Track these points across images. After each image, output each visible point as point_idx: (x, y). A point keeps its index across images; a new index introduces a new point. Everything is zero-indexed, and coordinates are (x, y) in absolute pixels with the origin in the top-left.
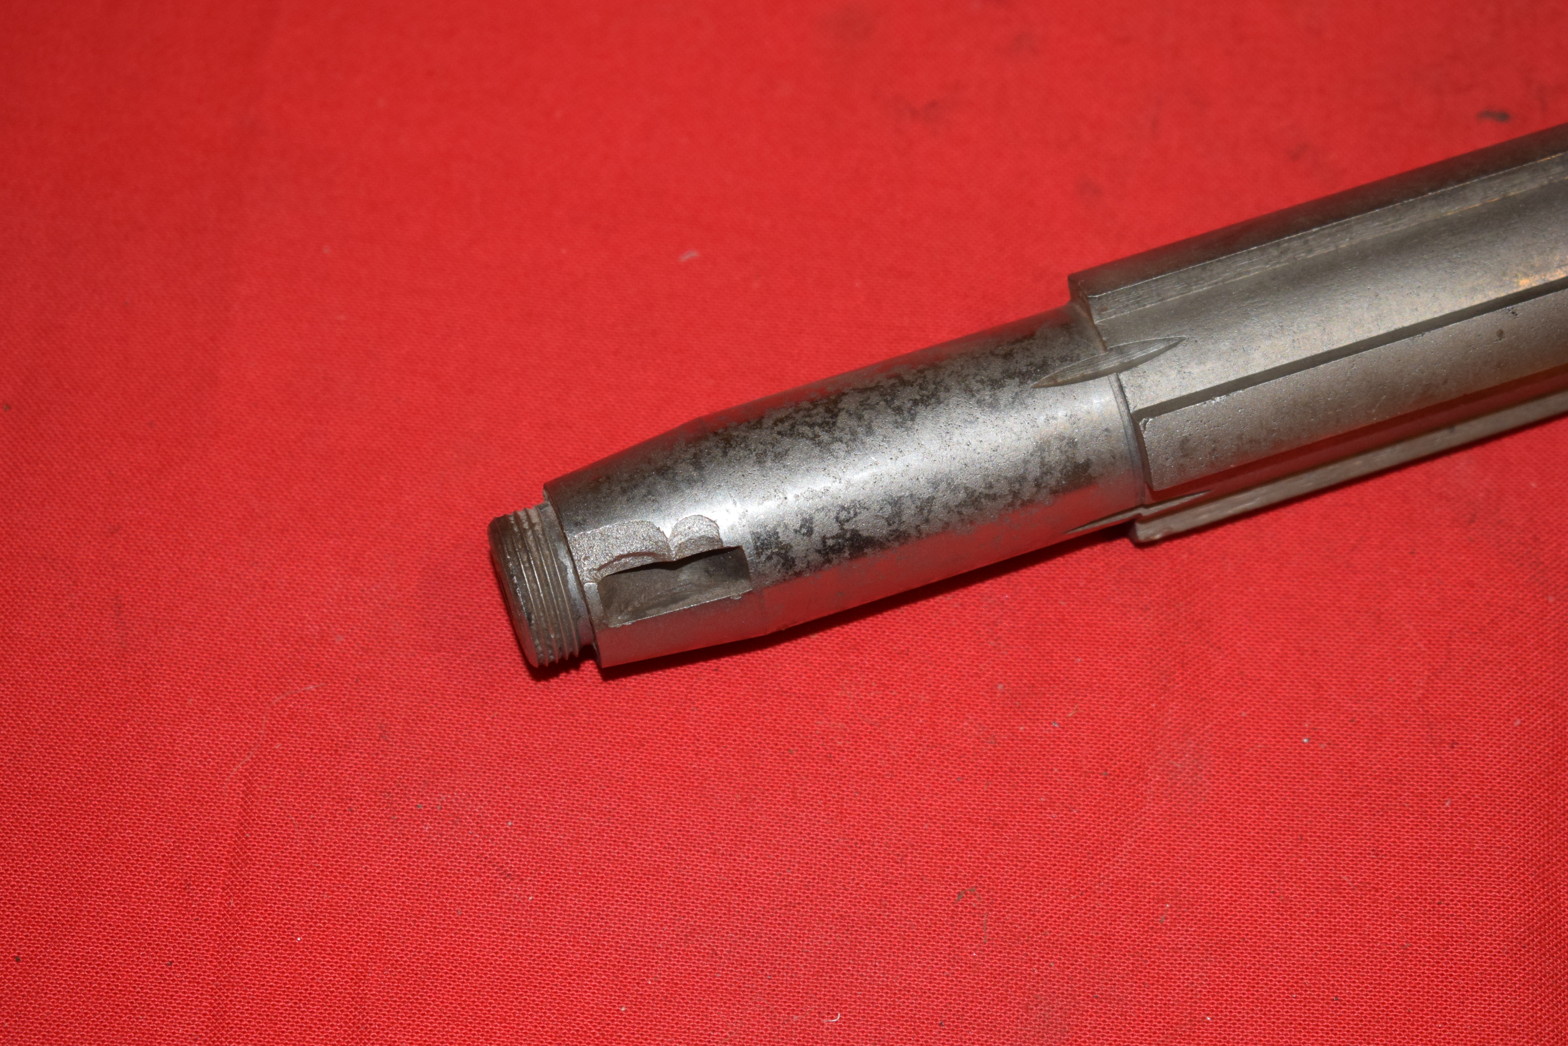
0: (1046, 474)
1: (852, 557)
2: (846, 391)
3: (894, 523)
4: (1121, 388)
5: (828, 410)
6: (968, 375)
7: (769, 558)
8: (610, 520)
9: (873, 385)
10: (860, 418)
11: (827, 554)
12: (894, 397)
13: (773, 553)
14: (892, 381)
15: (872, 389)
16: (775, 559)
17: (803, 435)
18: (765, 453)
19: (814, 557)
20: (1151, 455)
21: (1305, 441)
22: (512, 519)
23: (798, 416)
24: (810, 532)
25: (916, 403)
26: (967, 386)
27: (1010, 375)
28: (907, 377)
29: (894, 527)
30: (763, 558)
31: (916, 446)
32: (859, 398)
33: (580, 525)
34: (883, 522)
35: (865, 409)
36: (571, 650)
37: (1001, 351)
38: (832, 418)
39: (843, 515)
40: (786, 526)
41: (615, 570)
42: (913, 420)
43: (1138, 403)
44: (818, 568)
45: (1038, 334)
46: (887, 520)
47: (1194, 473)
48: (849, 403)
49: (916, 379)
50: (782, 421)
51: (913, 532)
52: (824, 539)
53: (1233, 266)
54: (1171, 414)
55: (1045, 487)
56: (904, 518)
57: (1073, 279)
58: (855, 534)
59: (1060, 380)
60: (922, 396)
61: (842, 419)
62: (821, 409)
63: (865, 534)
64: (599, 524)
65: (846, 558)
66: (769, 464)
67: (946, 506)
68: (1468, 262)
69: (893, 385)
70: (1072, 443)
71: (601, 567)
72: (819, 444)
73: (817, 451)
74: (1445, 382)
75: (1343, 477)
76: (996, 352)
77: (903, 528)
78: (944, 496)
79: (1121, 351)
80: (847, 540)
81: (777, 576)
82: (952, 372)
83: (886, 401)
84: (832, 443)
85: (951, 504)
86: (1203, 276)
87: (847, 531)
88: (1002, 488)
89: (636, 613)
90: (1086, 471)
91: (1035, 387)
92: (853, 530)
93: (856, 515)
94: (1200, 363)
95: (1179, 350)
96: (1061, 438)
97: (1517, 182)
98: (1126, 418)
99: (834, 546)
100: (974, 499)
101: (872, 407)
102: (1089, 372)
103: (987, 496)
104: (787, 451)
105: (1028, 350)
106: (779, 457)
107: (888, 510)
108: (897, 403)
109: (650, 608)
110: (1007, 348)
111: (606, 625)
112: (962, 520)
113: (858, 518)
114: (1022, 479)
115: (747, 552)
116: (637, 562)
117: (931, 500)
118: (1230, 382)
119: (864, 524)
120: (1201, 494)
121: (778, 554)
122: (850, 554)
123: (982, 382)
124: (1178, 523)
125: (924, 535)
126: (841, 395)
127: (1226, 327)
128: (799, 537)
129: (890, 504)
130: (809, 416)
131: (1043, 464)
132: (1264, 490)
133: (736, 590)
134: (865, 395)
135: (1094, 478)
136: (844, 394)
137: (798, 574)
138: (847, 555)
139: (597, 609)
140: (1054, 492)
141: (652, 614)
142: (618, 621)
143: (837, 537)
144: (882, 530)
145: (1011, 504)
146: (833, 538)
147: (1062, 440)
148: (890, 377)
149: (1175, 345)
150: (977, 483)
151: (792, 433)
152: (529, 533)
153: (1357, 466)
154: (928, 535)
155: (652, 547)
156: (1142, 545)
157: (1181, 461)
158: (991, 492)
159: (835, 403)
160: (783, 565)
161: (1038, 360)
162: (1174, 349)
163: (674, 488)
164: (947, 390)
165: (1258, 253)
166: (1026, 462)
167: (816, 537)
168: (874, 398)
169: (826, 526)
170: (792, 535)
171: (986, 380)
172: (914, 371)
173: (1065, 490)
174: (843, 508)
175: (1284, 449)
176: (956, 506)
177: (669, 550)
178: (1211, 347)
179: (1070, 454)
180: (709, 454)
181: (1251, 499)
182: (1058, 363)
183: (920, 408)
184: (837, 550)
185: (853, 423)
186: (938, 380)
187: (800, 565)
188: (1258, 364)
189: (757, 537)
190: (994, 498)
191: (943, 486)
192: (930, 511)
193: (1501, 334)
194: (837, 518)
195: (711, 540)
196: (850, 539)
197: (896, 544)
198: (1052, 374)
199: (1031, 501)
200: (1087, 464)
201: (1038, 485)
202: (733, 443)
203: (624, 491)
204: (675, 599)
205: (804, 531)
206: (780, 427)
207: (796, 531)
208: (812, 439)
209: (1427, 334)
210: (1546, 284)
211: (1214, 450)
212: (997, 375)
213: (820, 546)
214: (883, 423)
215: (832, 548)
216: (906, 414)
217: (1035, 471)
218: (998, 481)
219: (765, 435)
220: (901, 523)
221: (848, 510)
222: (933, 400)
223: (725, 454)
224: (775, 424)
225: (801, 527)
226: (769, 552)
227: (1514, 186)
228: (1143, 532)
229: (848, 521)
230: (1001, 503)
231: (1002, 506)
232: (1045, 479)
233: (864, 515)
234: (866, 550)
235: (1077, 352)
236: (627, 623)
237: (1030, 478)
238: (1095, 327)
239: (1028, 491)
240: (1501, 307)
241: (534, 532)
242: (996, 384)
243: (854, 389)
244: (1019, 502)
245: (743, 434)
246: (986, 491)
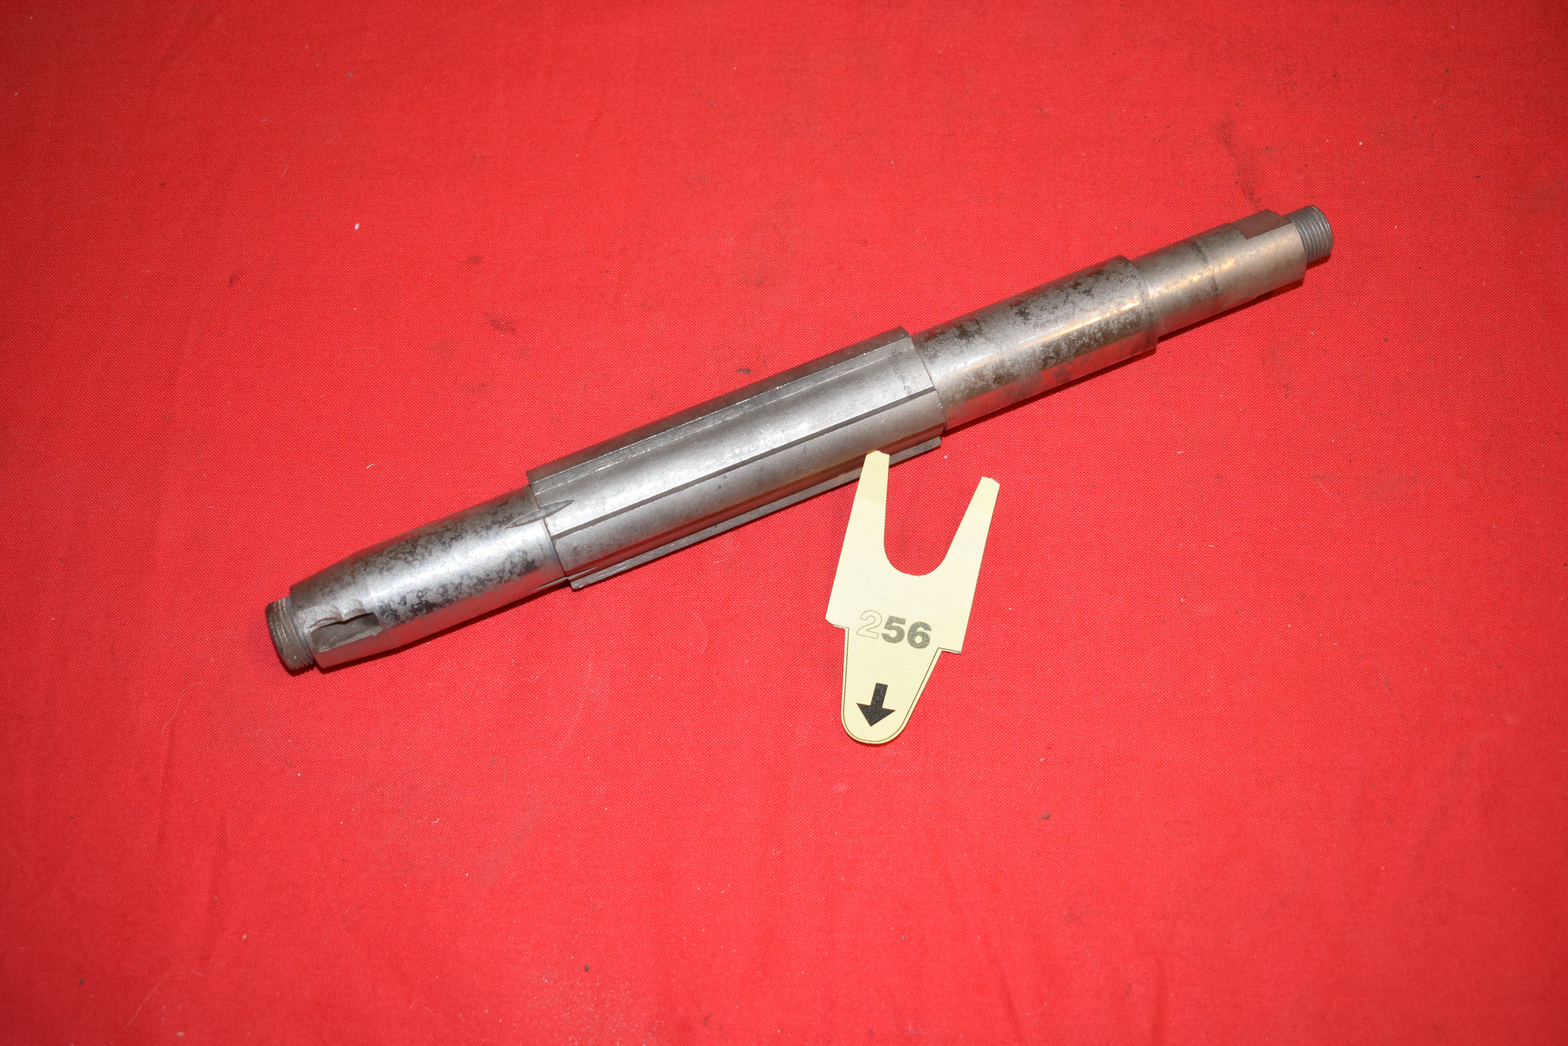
0: (514, 567)
1: (427, 612)
2: (421, 535)
3: (445, 595)
4: (546, 525)
5: (412, 546)
6: (475, 525)
7: (388, 616)
8: (314, 604)
9: (433, 532)
10: (426, 548)
11: (415, 612)
12: (442, 537)
13: (389, 614)
14: (443, 529)
15: (432, 534)
16: (390, 616)
17: (400, 558)
18: (383, 568)
19: (410, 614)
20: (560, 556)
21: (633, 543)
22: (275, 604)
23: (399, 549)
24: (405, 603)
25: (452, 539)
26: (475, 530)
27: (494, 523)
28: (449, 527)
29: (445, 598)
30: (385, 617)
31: (452, 560)
32: (426, 538)
33: (301, 607)
34: (439, 596)
35: (429, 544)
36: (307, 662)
37: (492, 511)
38: (414, 549)
39: (420, 594)
40: (394, 602)
41: (319, 627)
42: (450, 547)
43: (554, 532)
44: (412, 619)
45: (510, 501)
46: (441, 594)
47: (582, 562)
48: (422, 541)
49: (453, 528)
50: (392, 552)
51: (455, 599)
52: (412, 606)
53: (598, 464)
54: (567, 536)
55: (514, 573)
56: (449, 593)
57: (528, 473)
58: (427, 602)
59: (518, 524)
60: (455, 536)
61: (419, 550)
62: (410, 545)
63: (431, 601)
64: (309, 607)
65: (424, 613)
66: (384, 573)
67: (468, 586)
68: (705, 454)
69: (443, 531)
70: (525, 553)
71: (311, 626)
72: (408, 562)
73: (406, 565)
74: (697, 511)
75: (666, 552)
76: (490, 512)
77: (450, 597)
78: (466, 582)
79: (546, 508)
80: (424, 605)
81: (394, 624)
82: (469, 523)
83: (438, 539)
84: (413, 561)
85: (471, 585)
86: (584, 469)
87: (423, 601)
88: (494, 575)
89: (333, 644)
90: (533, 564)
91: (506, 528)
92: (426, 601)
93: (426, 593)
94: (582, 510)
95: (572, 505)
96: (519, 551)
97: (728, 414)
98: (550, 539)
99: (418, 608)
100: (481, 581)
101: (432, 543)
102: (532, 518)
103: (487, 580)
104: (393, 567)
105: (504, 510)
106: (389, 570)
107: (441, 590)
108: (443, 540)
109: (338, 642)
110: (495, 510)
111: (317, 652)
112: (478, 591)
113: (427, 595)
114: (503, 571)
115: (377, 614)
116: (329, 622)
117: (460, 584)
118: (596, 519)
119: (431, 597)
120: (594, 568)
121: (391, 614)
122: (426, 611)
123: (482, 527)
124: (590, 579)
125: (460, 600)
126: (419, 537)
127: (594, 493)
128: (401, 607)
129: (442, 587)
130: (404, 549)
131: (511, 563)
132: (627, 562)
133: (374, 632)
134: (429, 537)
135: (538, 567)
136: (421, 537)
137: (403, 622)
138: (425, 611)
139: (312, 645)
140: (519, 575)
141: (339, 644)
142: (323, 649)
143: (418, 604)
144: (440, 600)
145: (500, 582)
146: (417, 604)
147: (520, 552)
148: (441, 527)
149: (570, 503)
150: (482, 575)
151: (396, 558)
152: (281, 611)
153: (673, 546)
154: (462, 599)
155: (334, 616)
156: (575, 590)
157: (575, 557)
158: (489, 578)
159: (416, 541)
160: (395, 619)
161: (508, 515)
162: (570, 505)
163: (343, 587)
164: (466, 532)
165: (608, 457)
166: (504, 563)
167: (408, 605)
168: (433, 538)
169: (412, 599)
170: (397, 605)
171: (484, 526)
172: (453, 523)
173: (525, 574)
174: (420, 591)
175: (623, 548)
176: (474, 585)
177: (341, 616)
178: (588, 503)
179: (524, 558)
180: (358, 570)
181: (622, 567)
182: (517, 515)
183: (454, 542)
184: (420, 610)
185: (423, 551)
186: (463, 527)
187: (403, 618)
188: (609, 510)
189: (381, 607)
190: (491, 580)
191: (466, 577)
192: (461, 589)
193: (720, 487)
194: (417, 596)
195: (360, 610)
196: (425, 604)
197: (448, 605)
198: (514, 521)
199: (509, 580)
200: (533, 561)
201: (511, 572)
202: (369, 564)
203: (320, 590)
204: (350, 636)
205: (402, 603)
206: (391, 555)
207: (399, 603)
208: (405, 560)
209: (685, 490)
210: (773, 450)
211: (590, 551)
212: (489, 523)
213: (411, 609)
214: (436, 550)
215: (417, 609)
216: (447, 545)
217: (508, 567)
218: (491, 572)
219: (383, 559)
220: (448, 595)
221: (422, 592)
222: (460, 538)
223: (365, 570)
224: (389, 554)
225: (401, 601)
226: (387, 614)
227: (727, 416)
228: (574, 585)
229: (423, 596)
230: (494, 582)
231: (495, 584)
232: (514, 570)
233: (430, 593)
234: (433, 609)
235: (526, 510)
236: (326, 650)
237: (506, 570)
238: (535, 497)
239: (507, 576)
240: (719, 475)
241: (283, 611)
242: (488, 528)
243: (425, 534)
244: (503, 581)
245: (374, 559)
246: (487, 578)
